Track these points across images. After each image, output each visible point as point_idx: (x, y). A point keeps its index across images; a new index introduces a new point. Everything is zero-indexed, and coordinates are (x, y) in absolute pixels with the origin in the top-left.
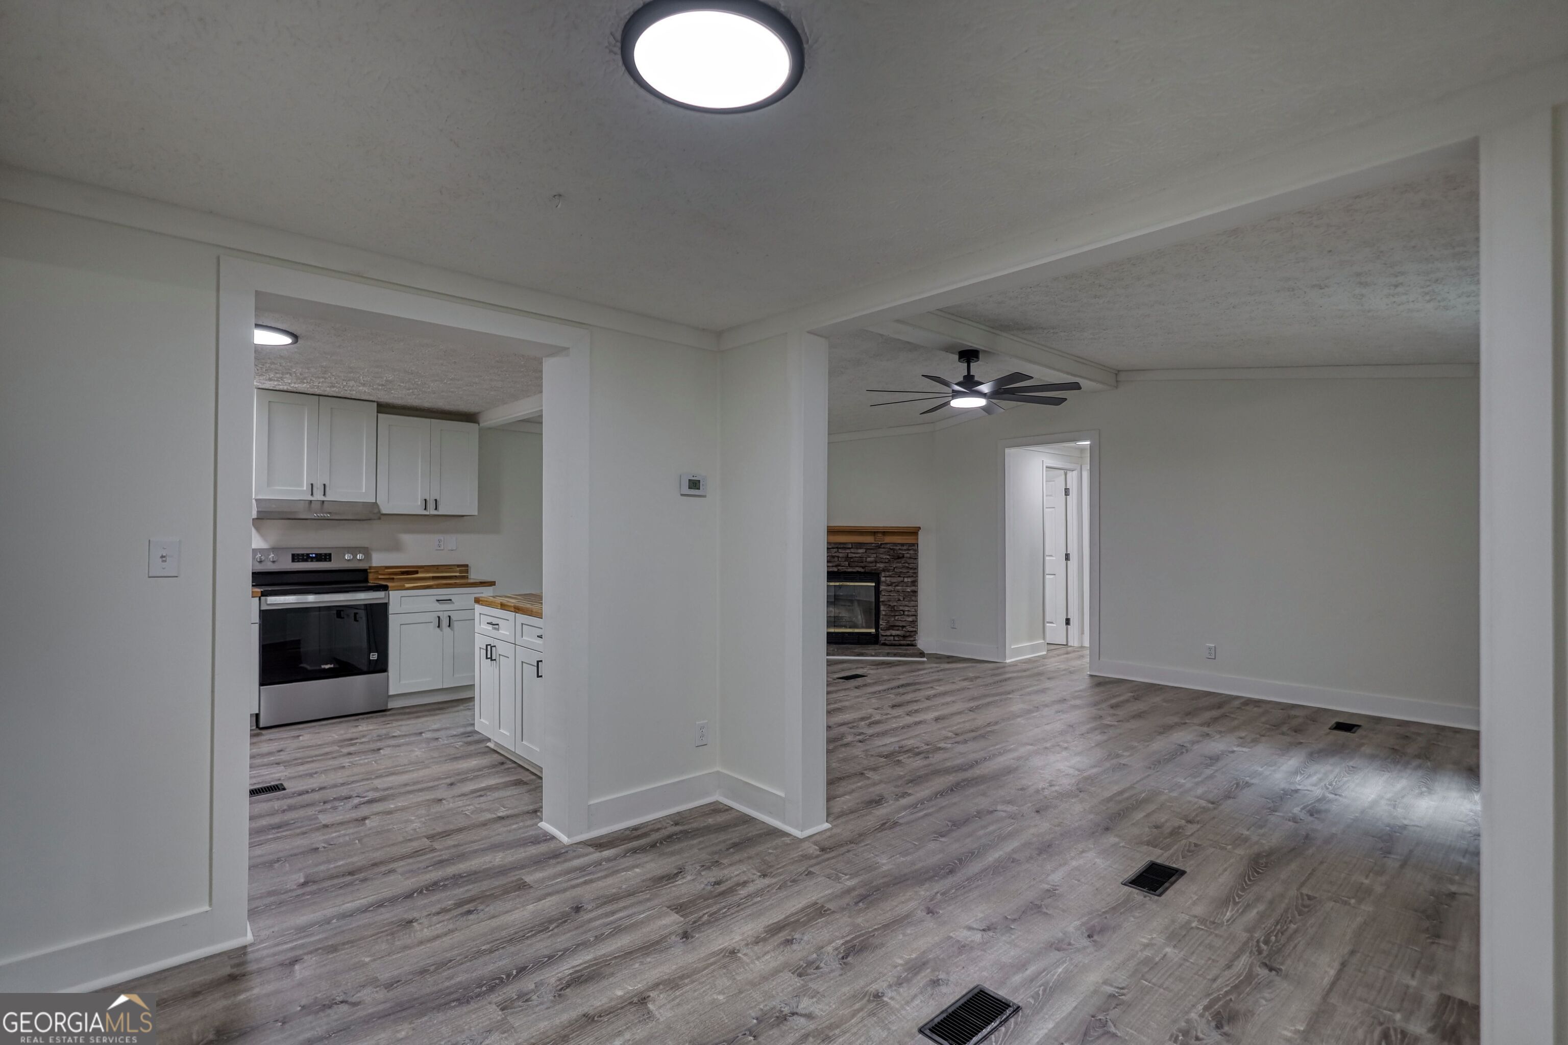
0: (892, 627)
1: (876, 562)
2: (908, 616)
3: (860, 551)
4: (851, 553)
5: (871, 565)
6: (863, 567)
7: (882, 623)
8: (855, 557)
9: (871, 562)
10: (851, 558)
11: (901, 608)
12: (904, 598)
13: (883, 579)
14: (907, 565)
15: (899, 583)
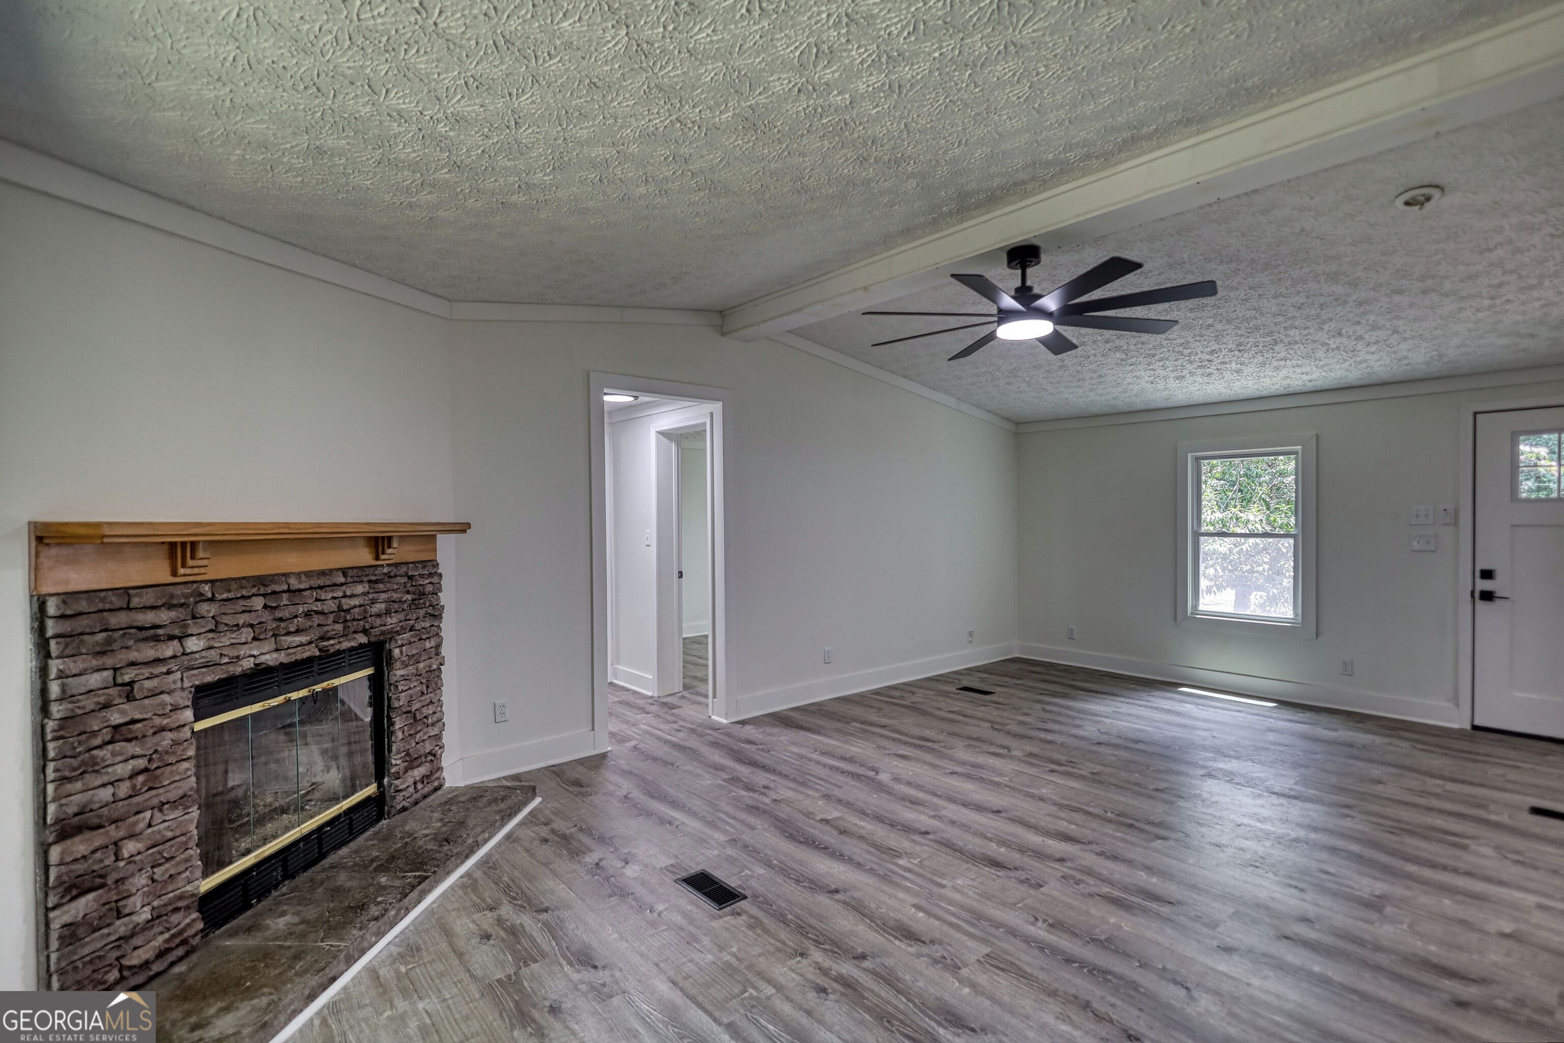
0: (412, 762)
1: (388, 612)
2: (433, 724)
3: (360, 589)
4: (345, 596)
5: (378, 622)
6: (365, 632)
7: (396, 761)
8: (355, 607)
9: (379, 615)
10: (348, 611)
11: (425, 711)
12: (428, 687)
13: (396, 652)
14: (430, 610)
15: (419, 654)
